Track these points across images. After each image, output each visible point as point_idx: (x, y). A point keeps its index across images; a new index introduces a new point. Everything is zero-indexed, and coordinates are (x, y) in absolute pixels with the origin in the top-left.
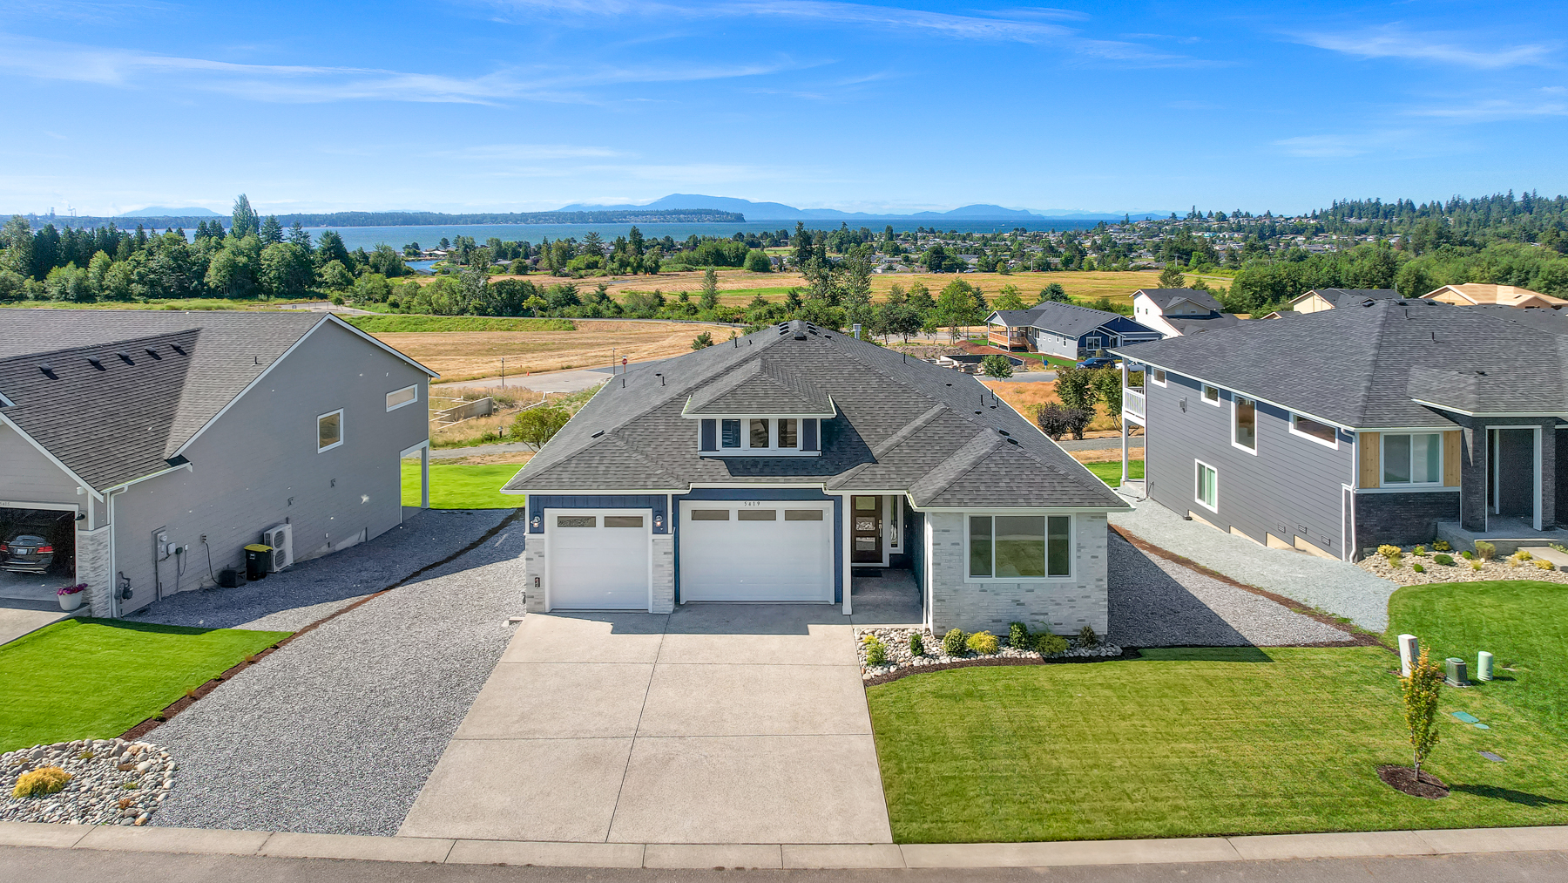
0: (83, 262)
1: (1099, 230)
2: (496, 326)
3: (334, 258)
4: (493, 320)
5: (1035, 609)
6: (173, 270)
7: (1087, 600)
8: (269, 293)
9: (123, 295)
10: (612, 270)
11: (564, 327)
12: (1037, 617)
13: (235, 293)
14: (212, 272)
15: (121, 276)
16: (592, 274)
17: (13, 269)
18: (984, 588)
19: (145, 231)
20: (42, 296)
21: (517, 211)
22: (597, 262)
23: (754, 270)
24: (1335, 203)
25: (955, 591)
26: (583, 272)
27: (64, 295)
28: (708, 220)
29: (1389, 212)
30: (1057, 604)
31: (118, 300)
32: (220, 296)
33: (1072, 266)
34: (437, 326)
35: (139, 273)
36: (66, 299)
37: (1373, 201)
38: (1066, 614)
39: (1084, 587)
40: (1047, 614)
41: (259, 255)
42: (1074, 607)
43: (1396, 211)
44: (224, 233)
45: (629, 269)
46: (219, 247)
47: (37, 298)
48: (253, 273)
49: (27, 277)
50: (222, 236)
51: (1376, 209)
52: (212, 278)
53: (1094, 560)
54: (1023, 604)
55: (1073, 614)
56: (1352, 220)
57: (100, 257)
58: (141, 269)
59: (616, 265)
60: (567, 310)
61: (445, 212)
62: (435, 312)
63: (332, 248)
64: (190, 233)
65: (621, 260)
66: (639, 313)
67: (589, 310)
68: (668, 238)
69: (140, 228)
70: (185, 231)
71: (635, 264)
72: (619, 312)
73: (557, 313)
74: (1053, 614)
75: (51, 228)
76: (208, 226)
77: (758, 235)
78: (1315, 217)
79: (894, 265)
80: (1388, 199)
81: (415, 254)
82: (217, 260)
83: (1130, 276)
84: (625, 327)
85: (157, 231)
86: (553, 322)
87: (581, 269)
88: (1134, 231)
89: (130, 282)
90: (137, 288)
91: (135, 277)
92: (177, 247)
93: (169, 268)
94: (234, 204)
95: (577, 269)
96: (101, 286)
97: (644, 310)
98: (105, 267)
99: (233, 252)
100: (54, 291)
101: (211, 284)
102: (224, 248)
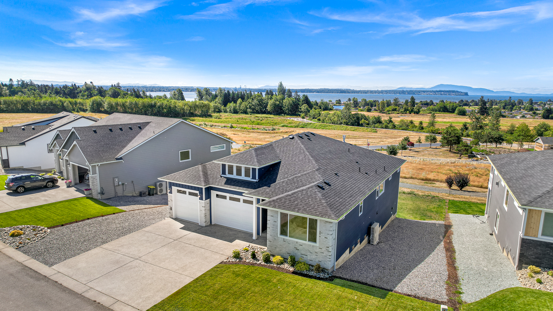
0: (235, 102)
2: (350, 129)
3: (306, 103)
4: (349, 127)
5: (303, 253)
6: (259, 105)
7: (322, 254)
8: (285, 114)
9: (245, 112)
10: (402, 112)
11: (373, 131)
12: (303, 256)
13: (275, 113)
14: (269, 106)
15: (244, 106)
16: (394, 113)
17: (219, 103)
18: (285, 240)
19: (252, 93)
20: (225, 112)
21: (380, 89)
22: (396, 109)
23: (459, 114)
25: (275, 239)
26: (390, 112)
27: (230, 112)
28: (453, 94)
30: (311, 253)
31: (244, 113)
32: (271, 114)
34: (331, 128)
35: (249, 105)
36: (231, 113)
38: (314, 258)
39: (322, 249)
40: (307, 256)
41: (283, 101)
42: (317, 256)
44: (273, 94)
45: (408, 112)
46: (271, 98)
47: (224, 112)
48: (281, 107)
49: (222, 106)
50: (272, 95)
52: (269, 108)
53: (326, 239)
54: (298, 250)
55: (317, 258)
57: (240, 100)
58: (250, 104)
59: (403, 110)
60: (377, 125)
61: (355, 89)
62: (333, 123)
63: (305, 100)
64: (264, 94)
65: (405, 108)
66: (403, 128)
67: (384, 126)
68: (431, 101)
69: (251, 92)
70: (263, 93)
71: (410, 110)
72: (394, 127)
73: (373, 126)
74: (309, 256)
75: (228, 91)
76: (269, 92)
77: (470, 101)
79: (526, 116)
81: (339, 103)
82: (270, 102)
84: (394, 133)
85: (255, 93)
86: (369, 129)
87: (390, 111)
89: (247, 108)
90: (249, 110)
91: (248, 107)
92: (259, 98)
93: (257, 104)
94: (278, 85)
95: (389, 111)
96: (240, 109)
97: (404, 127)
98: (241, 104)
99: (275, 100)
100: (228, 110)
101: (268, 110)
102: (273, 99)
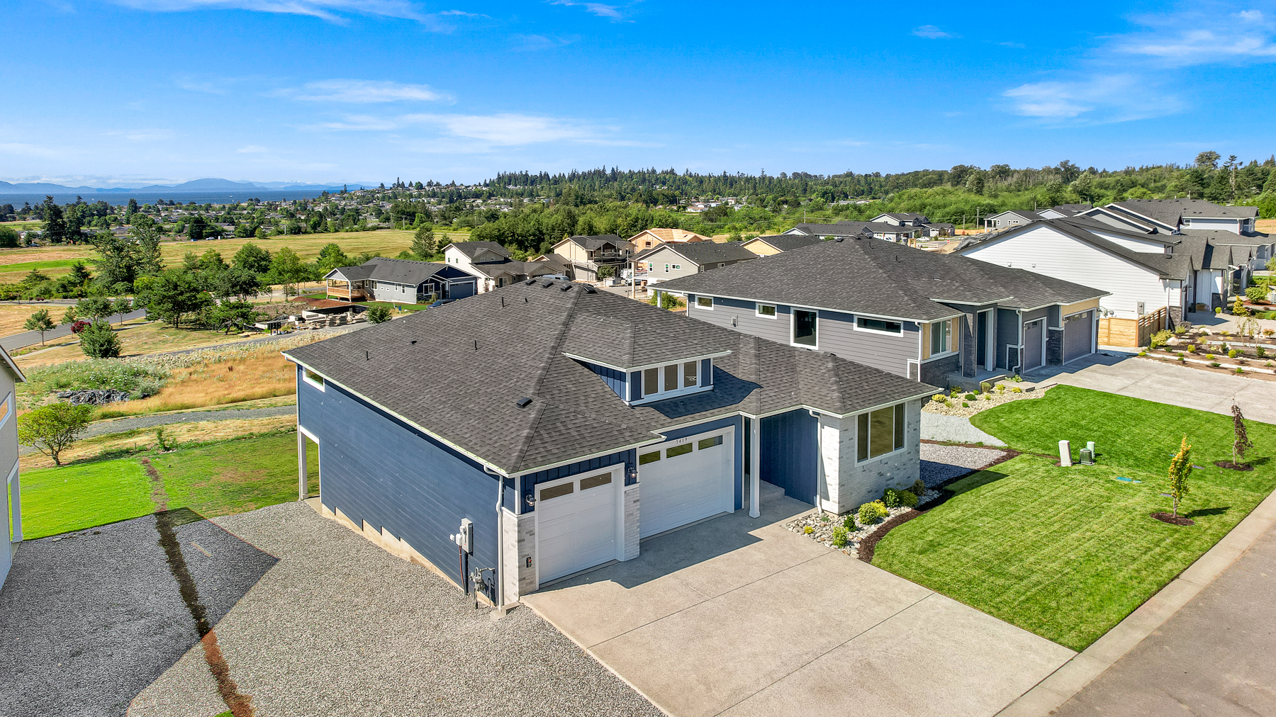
1: (323, 198)
5: (889, 476)
18: (865, 469)
24: (499, 175)
25: (850, 475)
29: (533, 181)
33: (319, 229)
37: (524, 173)
38: (902, 476)
39: (910, 452)
43: (538, 180)
51: (525, 179)
53: (915, 432)
55: (905, 474)
56: (511, 187)
74: (896, 477)
78: (486, 185)
80: (534, 172)
83: (370, 235)
88: (352, 199)
